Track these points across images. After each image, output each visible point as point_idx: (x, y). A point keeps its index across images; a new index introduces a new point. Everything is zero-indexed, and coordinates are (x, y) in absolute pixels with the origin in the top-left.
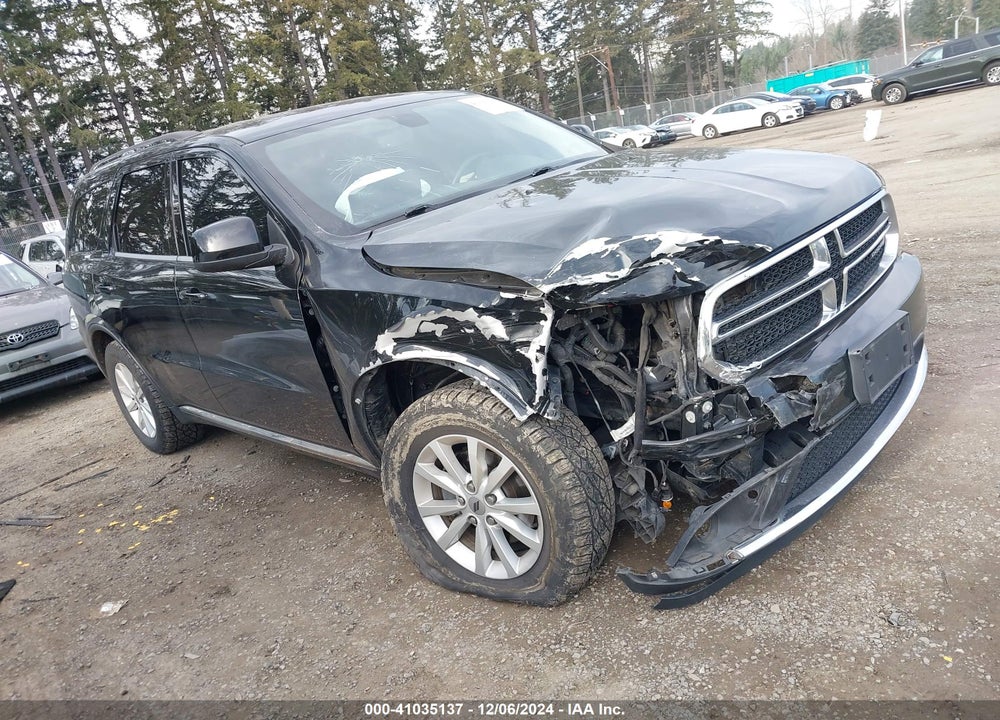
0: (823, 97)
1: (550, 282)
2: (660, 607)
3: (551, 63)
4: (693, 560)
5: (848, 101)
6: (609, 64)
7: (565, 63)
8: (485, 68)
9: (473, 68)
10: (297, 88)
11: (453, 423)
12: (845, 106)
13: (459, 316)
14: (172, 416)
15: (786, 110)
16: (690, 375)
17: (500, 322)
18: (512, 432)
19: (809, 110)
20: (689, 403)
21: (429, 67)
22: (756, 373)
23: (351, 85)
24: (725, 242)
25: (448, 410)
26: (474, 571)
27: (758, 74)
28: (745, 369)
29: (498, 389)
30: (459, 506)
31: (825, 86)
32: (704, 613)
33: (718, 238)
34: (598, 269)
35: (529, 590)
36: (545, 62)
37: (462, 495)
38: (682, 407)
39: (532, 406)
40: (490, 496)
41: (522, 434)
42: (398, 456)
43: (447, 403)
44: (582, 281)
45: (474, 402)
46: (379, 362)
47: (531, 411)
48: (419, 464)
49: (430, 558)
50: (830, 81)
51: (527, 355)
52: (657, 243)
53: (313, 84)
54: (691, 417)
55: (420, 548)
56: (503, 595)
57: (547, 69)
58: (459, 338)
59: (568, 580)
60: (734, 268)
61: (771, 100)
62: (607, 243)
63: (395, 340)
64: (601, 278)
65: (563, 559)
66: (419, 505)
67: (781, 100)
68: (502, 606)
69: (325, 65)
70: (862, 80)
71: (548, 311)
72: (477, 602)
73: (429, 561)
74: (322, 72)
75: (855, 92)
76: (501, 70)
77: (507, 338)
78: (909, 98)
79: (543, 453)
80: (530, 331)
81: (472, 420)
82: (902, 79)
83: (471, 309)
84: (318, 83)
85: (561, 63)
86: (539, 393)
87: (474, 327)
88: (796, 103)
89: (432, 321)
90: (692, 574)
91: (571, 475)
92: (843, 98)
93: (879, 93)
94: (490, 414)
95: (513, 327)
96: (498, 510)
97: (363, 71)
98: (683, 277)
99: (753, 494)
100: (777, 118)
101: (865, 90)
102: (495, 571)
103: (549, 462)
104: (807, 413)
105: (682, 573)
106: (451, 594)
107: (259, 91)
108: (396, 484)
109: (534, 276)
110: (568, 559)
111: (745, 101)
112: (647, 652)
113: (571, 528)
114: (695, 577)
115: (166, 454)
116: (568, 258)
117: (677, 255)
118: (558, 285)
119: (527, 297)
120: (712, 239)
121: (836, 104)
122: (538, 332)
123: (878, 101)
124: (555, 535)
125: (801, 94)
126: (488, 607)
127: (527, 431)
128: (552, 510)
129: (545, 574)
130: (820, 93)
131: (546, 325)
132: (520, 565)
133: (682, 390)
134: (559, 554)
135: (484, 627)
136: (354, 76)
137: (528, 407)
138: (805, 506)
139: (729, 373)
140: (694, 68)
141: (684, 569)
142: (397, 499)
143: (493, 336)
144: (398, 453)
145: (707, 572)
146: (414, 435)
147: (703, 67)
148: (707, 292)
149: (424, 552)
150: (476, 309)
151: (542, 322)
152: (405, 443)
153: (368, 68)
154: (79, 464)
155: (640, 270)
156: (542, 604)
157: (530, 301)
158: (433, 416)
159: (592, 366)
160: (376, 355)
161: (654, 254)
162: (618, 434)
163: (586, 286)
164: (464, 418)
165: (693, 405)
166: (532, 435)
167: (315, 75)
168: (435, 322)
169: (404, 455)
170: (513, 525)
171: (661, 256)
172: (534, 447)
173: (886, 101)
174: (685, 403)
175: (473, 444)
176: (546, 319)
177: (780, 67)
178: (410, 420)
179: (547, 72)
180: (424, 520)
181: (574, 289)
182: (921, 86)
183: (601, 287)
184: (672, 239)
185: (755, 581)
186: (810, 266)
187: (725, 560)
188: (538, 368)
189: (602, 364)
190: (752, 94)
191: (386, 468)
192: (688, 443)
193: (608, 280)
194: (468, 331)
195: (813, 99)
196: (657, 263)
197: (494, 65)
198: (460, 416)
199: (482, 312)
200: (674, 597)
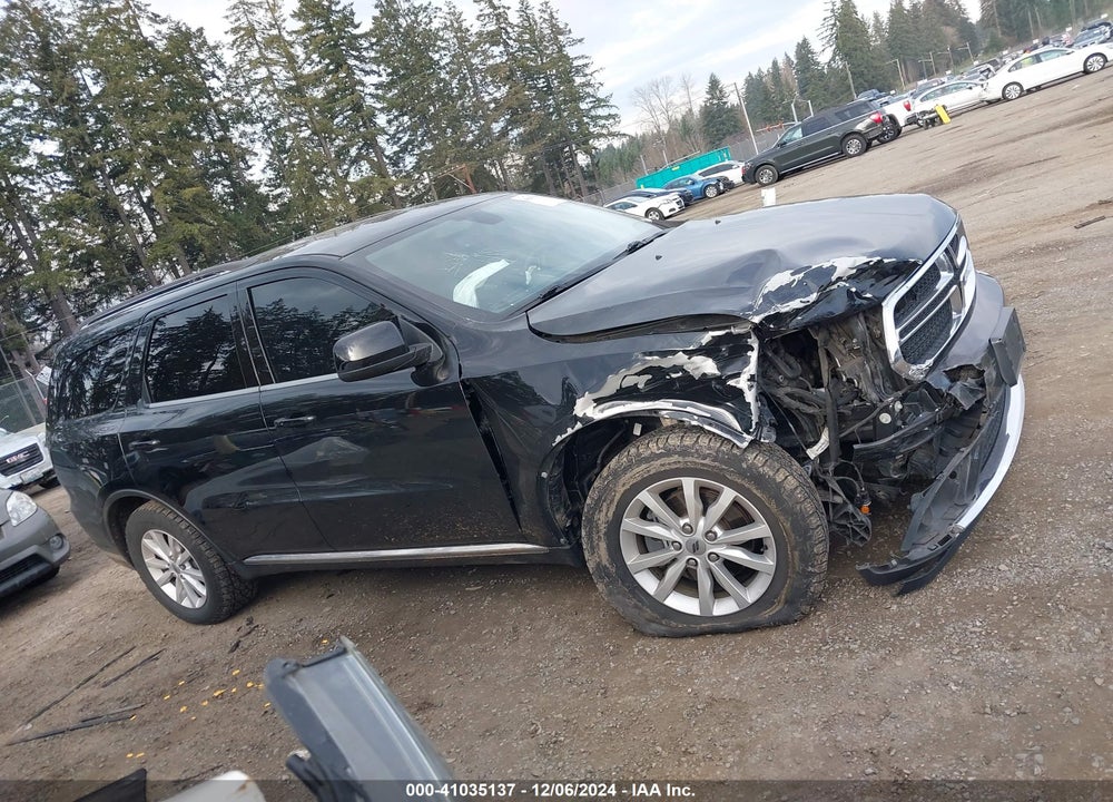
0: (697, 187)
1: (757, 313)
2: (902, 593)
3: (405, 188)
4: (923, 541)
5: (722, 188)
6: (469, 181)
7: (420, 186)
8: (335, 201)
9: (321, 203)
10: (123, 249)
11: (667, 468)
12: (720, 193)
13: (667, 362)
14: (231, 575)
15: (668, 204)
16: (876, 381)
17: (711, 360)
18: (735, 461)
19: (688, 201)
20: (884, 405)
21: (273, 207)
22: (932, 369)
23: (188, 237)
24: (886, 261)
25: (660, 456)
26: (698, 614)
27: (615, 175)
28: (923, 366)
29: (710, 425)
30: (673, 553)
31: (696, 176)
32: (943, 589)
33: (879, 258)
34: (793, 298)
35: (767, 614)
36: (398, 188)
37: (678, 539)
38: (878, 409)
39: (749, 433)
40: (709, 534)
41: (746, 460)
42: (603, 517)
43: (659, 449)
44: (784, 308)
45: (688, 441)
46: (579, 426)
47: (749, 438)
48: (625, 520)
49: (648, 613)
50: (700, 171)
51: (738, 386)
52: (833, 268)
53: (140, 240)
54: (885, 418)
55: (636, 606)
56: (743, 625)
57: (402, 195)
58: (664, 384)
59: (812, 589)
60: (896, 282)
61: (648, 196)
62: (792, 274)
63: (595, 401)
64: (796, 304)
65: (804, 570)
66: (628, 563)
67: (659, 195)
68: (744, 635)
69: (152, 221)
70: (729, 167)
71: (754, 342)
72: (717, 639)
73: (648, 617)
74: (148, 226)
75: (726, 179)
76: (353, 201)
77: (717, 372)
78: (781, 178)
79: (771, 473)
80: (739, 363)
81: (690, 459)
82: (771, 160)
83: (681, 353)
84: (145, 240)
85: (416, 188)
86: (755, 419)
87: (682, 370)
88: (674, 195)
89: (636, 374)
90: (928, 552)
91: (800, 489)
92: (717, 186)
93: (751, 176)
94: (710, 448)
95: (722, 363)
96: (719, 544)
97: (199, 221)
98: (858, 294)
99: (953, 475)
100: (661, 213)
101: (735, 175)
102: (723, 608)
103: (779, 480)
104: (980, 396)
105: (919, 553)
106: (684, 640)
107: (75, 256)
108: (603, 545)
109: (743, 310)
110: (810, 569)
111: (625, 200)
112: (918, 625)
113: (810, 538)
114: (931, 555)
115: (220, 622)
116: (766, 291)
117: (849, 277)
118: (766, 314)
119: (735, 331)
120: (875, 259)
121: (711, 192)
122: (747, 363)
123: (752, 183)
124: (793, 549)
125: (676, 187)
126: (732, 641)
127: (751, 457)
128: (788, 525)
129: (784, 592)
130: (693, 184)
131: (754, 355)
132: (752, 594)
133: (874, 396)
134: (798, 566)
135: (742, 653)
136: (190, 227)
137: (745, 435)
138: (990, 480)
139: (916, 371)
140: (554, 176)
141: (919, 550)
142: (605, 562)
143: (704, 374)
144: (603, 514)
145: (940, 547)
146: (622, 490)
147: (563, 174)
148: (883, 304)
149: (640, 609)
150: (684, 352)
151: (749, 353)
152: (612, 501)
153: (203, 216)
154: (107, 659)
155: (825, 294)
156: (786, 623)
157: (739, 335)
158: (643, 466)
159: (781, 393)
160: (576, 419)
161: (834, 278)
162: (813, 453)
163: (786, 313)
164: (681, 459)
165: (888, 406)
166: (755, 459)
167: (141, 230)
168: (638, 374)
169: (610, 514)
170: (739, 555)
171: (839, 279)
172: (761, 470)
173: (760, 183)
174: (880, 405)
175: (689, 485)
176: (752, 349)
177: (636, 166)
178: (616, 475)
179: (402, 198)
180: (635, 576)
181: (777, 317)
182: (788, 166)
183: (797, 312)
184: (844, 264)
185: (966, 555)
186: (939, 277)
187: (951, 535)
188: (750, 396)
189: (789, 390)
190: (628, 193)
191: (589, 535)
192: (895, 439)
193: (802, 305)
194: (674, 376)
195: (689, 190)
196: (835, 286)
197: (345, 198)
198: (675, 458)
199: (690, 353)
200: (912, 579)
